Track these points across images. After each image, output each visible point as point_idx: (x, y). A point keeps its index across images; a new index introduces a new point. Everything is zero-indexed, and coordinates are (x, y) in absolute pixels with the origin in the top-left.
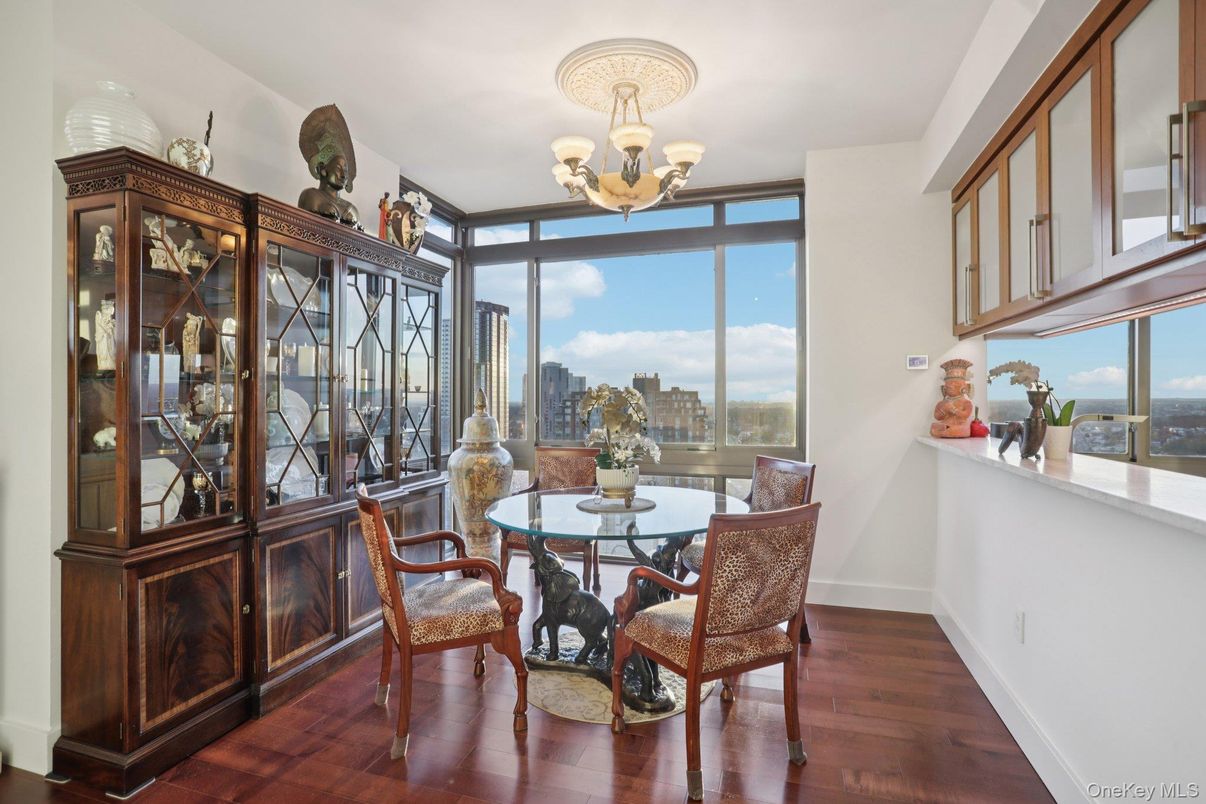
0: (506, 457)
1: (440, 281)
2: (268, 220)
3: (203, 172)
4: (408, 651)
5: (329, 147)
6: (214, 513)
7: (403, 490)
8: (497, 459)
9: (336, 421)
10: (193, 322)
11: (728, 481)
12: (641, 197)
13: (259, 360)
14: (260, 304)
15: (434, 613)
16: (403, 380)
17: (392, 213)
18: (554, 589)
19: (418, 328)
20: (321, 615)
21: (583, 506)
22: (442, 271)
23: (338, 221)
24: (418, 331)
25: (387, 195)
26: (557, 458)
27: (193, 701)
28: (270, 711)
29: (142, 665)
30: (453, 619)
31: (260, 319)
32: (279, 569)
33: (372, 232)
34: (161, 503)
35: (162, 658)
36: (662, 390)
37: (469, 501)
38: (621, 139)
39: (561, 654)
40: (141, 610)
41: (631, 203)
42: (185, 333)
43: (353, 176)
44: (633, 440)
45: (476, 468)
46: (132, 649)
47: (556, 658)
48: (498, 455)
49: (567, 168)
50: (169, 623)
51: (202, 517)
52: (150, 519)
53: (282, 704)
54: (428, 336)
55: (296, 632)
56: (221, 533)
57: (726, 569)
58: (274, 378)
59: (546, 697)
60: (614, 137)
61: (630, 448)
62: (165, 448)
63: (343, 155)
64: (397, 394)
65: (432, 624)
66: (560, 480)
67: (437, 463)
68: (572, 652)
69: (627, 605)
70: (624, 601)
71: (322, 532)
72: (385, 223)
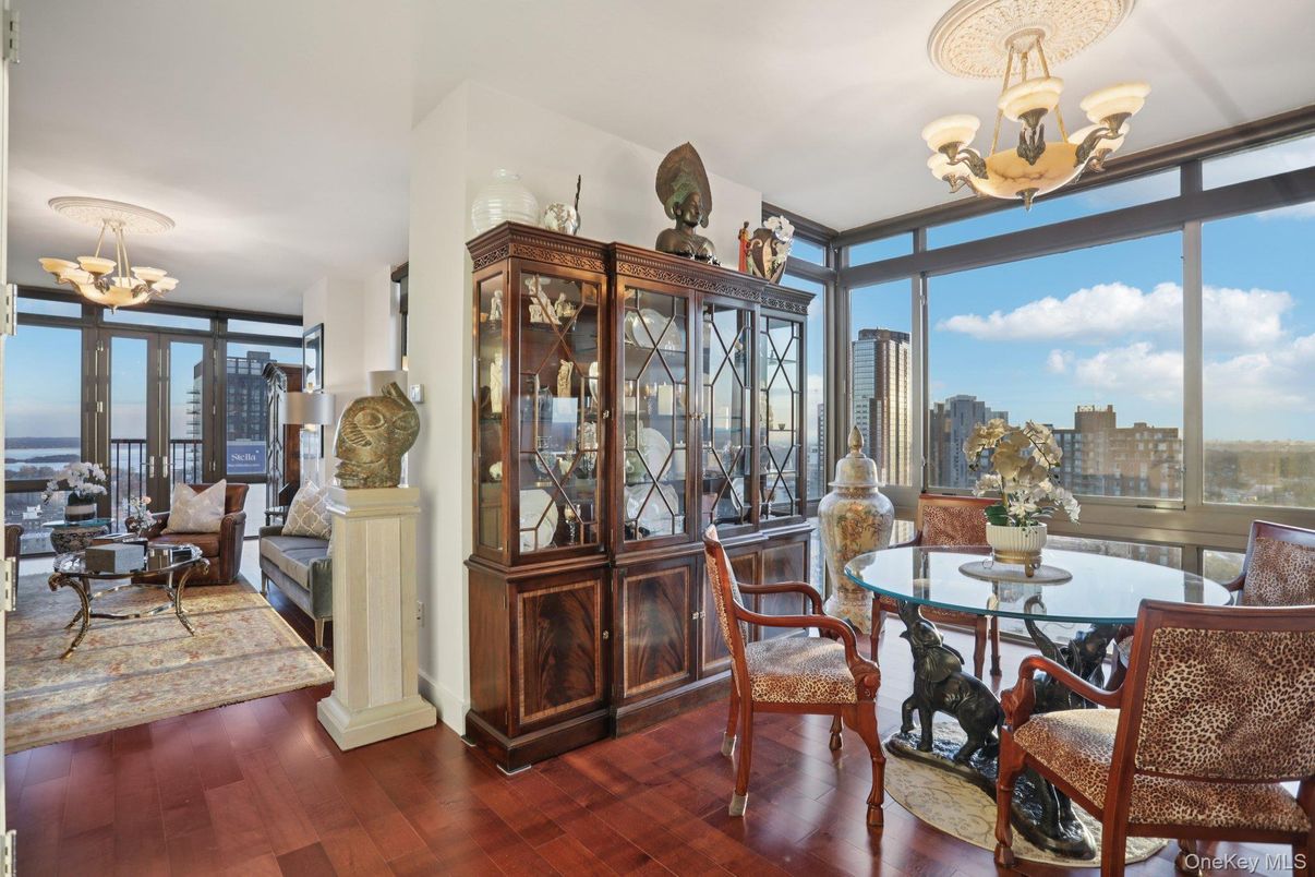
0: (885, 505)
1: (805, 310)
2: (626, 266)
3: (570, 232)
4: (748, 705)
5: (685, 185)
6: (579, 543)
7: (763, 535)
8: (874, 506)
9: (691, 459)
10: (566, 367)
11: (1207, 554)
12: (1047, 175)
13: (618, 400)
14: (619, 348)
15: (779, 670)
16: (764, 417)
17: (754, 241)
18: (928, 666)
19: (780, 361)
20: (675, 651)
21: (969, 570)
22: (806, 298)
23: (693, 258)
24: (780, 365)
25: (746, 225)
26: (945, 509)
27: (561, 708)
28: (626, 734)
29: (521, 667)
30: (799, 681)
31: (618, 362)
32: (635, 602)
33: (731, 265)
34: (536, 529)
35: (537, 667)
36: (1118, 426)
37: (840, 551)
38: (1013, 106)
39: (937, 746)
40: (520, 620)
41: (1034, 185)
42: (559, 378)
43: (708, 210)
44: (1037, 490)
45: (849, 515)
46: (513, 651)
47: (929, 749)
48: (876, 502)
49: (944, 158)
50: (541, 636)
51: (572, 545)
52: (527, 543)
53: (638, 730)
54: (792, 370)
55: (651, 664)
56: (584, 562)
57: (1170, 680)
58: (632, 417)
59: (913, 793)
60: (1003, 105)
61: (1032, 501)
62: (542, 481)
63: (698, 191)
64: (758, 434)
65: (776, 682)
66: (948, 536)
67: (803, 508)
68: (952, 747)
69: (1017, 703)
70: (1014, 698)
71: (677, 571)
72: (744, 254)
